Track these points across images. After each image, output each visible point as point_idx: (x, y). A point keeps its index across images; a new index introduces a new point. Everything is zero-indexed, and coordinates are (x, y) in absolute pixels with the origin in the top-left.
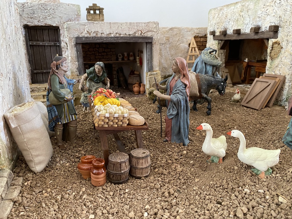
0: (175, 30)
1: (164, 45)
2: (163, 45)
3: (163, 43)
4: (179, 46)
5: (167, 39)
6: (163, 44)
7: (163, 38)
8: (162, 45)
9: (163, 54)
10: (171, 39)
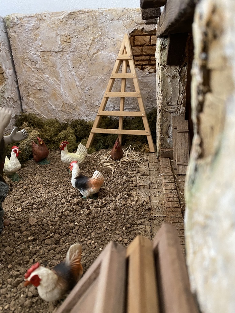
0: (82, 17)
1: (59, 55)
2: (58, 53)
3: (57, 50)
4: (96, 56)
5: (65, 40)
6: (56, 52)
7: (56, 37)
8: (54, 54)
9: (61, 76)
10: (74, 39)
